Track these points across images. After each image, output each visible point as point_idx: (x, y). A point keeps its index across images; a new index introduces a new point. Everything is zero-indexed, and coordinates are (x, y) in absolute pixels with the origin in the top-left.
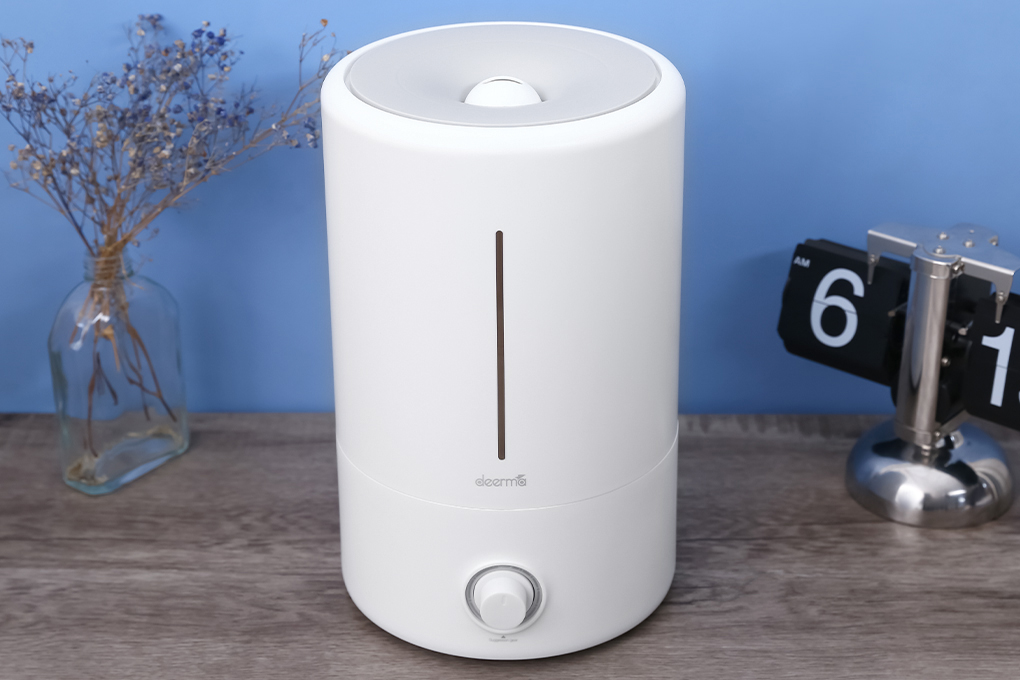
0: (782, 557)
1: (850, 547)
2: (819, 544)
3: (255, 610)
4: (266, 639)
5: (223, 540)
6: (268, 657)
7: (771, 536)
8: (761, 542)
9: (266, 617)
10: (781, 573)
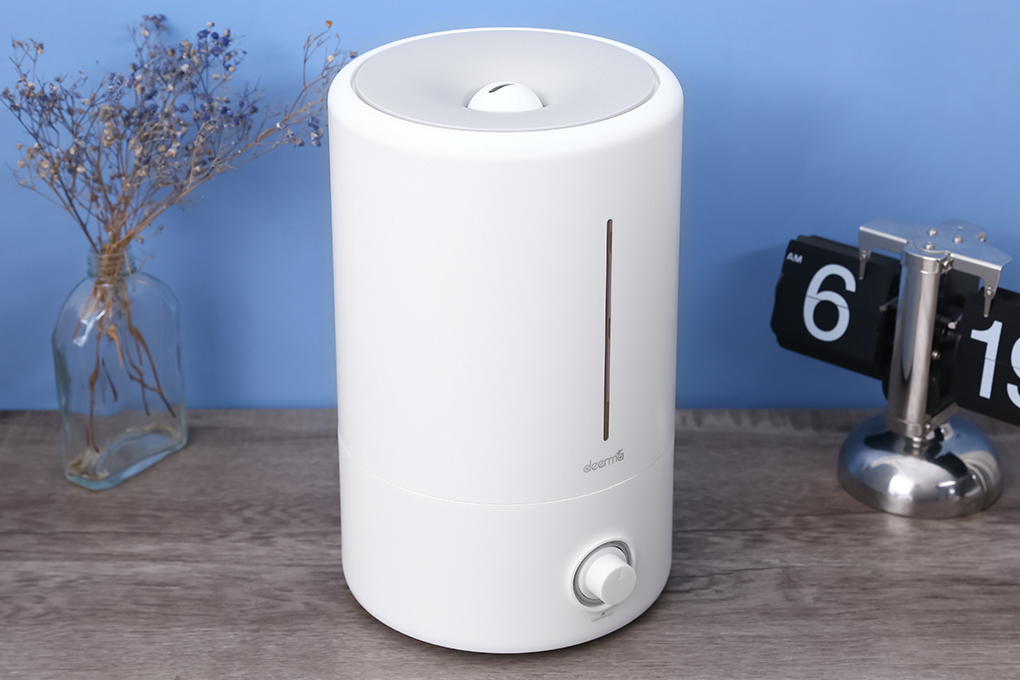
0: (777, 547)
1: (843, 538)
2: (813, 534)
3: (262, 600)
4: (274, 628)
5: (226, 533)
6: (277, 645)
7: (766, 527)
8: (756, 532)
9: (273, 607)
10: (776, 562)
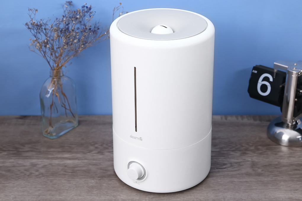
0: (250, 155)
1: (269, 153)
2: (260, 152)
3: (101, 171)
4: (105, 179)
5: (90, 151)
6: (106, 184)
7: (247, 150)
8: (244, 151)
10: (250, 160)
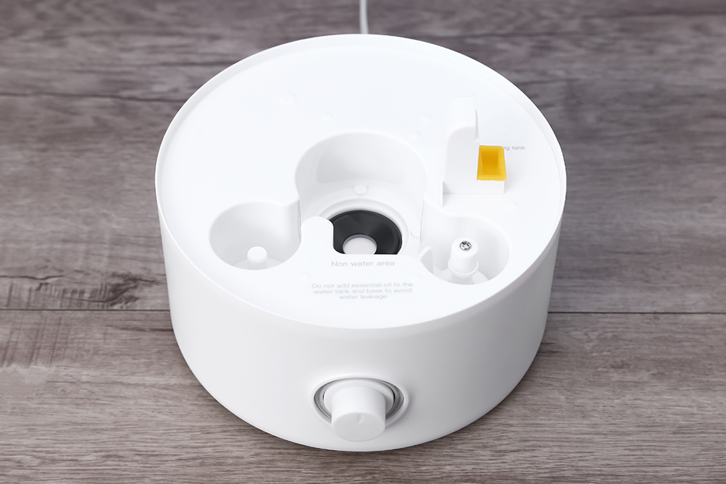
0: (562, 55)
1: (628, 44)
2: (599, 40)
3: (51, 113)
4: (63, 147)
5: (18, 31)
6: (64, 168)
7: (553, 32)
8: (543, 38)
9: (62, 122)
10: (561, 74)
